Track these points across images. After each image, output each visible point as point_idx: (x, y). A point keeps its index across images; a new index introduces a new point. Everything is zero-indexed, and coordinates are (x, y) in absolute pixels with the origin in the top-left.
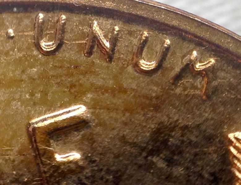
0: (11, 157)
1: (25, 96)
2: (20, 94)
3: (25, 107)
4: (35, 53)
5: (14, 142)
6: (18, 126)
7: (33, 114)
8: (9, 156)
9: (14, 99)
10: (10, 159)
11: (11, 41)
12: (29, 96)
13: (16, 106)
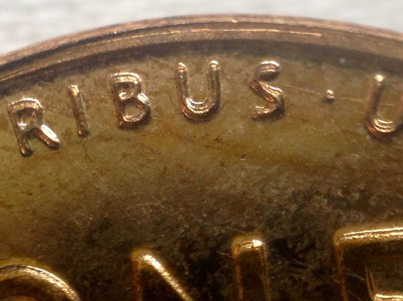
0: (303, 278)
1: (336, 192)
2: (328, 187)
3: (334, 208)
4: (361, 131)
5: (309, 256)
6: (320, 234)
7: (344, 221)
8: (299, 276)
9: (319, 193)
10: (300, 279)
11: (328, 106)
12: (343, 193)
13: (320, 203)
